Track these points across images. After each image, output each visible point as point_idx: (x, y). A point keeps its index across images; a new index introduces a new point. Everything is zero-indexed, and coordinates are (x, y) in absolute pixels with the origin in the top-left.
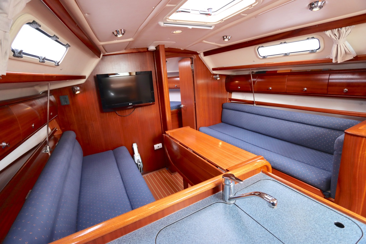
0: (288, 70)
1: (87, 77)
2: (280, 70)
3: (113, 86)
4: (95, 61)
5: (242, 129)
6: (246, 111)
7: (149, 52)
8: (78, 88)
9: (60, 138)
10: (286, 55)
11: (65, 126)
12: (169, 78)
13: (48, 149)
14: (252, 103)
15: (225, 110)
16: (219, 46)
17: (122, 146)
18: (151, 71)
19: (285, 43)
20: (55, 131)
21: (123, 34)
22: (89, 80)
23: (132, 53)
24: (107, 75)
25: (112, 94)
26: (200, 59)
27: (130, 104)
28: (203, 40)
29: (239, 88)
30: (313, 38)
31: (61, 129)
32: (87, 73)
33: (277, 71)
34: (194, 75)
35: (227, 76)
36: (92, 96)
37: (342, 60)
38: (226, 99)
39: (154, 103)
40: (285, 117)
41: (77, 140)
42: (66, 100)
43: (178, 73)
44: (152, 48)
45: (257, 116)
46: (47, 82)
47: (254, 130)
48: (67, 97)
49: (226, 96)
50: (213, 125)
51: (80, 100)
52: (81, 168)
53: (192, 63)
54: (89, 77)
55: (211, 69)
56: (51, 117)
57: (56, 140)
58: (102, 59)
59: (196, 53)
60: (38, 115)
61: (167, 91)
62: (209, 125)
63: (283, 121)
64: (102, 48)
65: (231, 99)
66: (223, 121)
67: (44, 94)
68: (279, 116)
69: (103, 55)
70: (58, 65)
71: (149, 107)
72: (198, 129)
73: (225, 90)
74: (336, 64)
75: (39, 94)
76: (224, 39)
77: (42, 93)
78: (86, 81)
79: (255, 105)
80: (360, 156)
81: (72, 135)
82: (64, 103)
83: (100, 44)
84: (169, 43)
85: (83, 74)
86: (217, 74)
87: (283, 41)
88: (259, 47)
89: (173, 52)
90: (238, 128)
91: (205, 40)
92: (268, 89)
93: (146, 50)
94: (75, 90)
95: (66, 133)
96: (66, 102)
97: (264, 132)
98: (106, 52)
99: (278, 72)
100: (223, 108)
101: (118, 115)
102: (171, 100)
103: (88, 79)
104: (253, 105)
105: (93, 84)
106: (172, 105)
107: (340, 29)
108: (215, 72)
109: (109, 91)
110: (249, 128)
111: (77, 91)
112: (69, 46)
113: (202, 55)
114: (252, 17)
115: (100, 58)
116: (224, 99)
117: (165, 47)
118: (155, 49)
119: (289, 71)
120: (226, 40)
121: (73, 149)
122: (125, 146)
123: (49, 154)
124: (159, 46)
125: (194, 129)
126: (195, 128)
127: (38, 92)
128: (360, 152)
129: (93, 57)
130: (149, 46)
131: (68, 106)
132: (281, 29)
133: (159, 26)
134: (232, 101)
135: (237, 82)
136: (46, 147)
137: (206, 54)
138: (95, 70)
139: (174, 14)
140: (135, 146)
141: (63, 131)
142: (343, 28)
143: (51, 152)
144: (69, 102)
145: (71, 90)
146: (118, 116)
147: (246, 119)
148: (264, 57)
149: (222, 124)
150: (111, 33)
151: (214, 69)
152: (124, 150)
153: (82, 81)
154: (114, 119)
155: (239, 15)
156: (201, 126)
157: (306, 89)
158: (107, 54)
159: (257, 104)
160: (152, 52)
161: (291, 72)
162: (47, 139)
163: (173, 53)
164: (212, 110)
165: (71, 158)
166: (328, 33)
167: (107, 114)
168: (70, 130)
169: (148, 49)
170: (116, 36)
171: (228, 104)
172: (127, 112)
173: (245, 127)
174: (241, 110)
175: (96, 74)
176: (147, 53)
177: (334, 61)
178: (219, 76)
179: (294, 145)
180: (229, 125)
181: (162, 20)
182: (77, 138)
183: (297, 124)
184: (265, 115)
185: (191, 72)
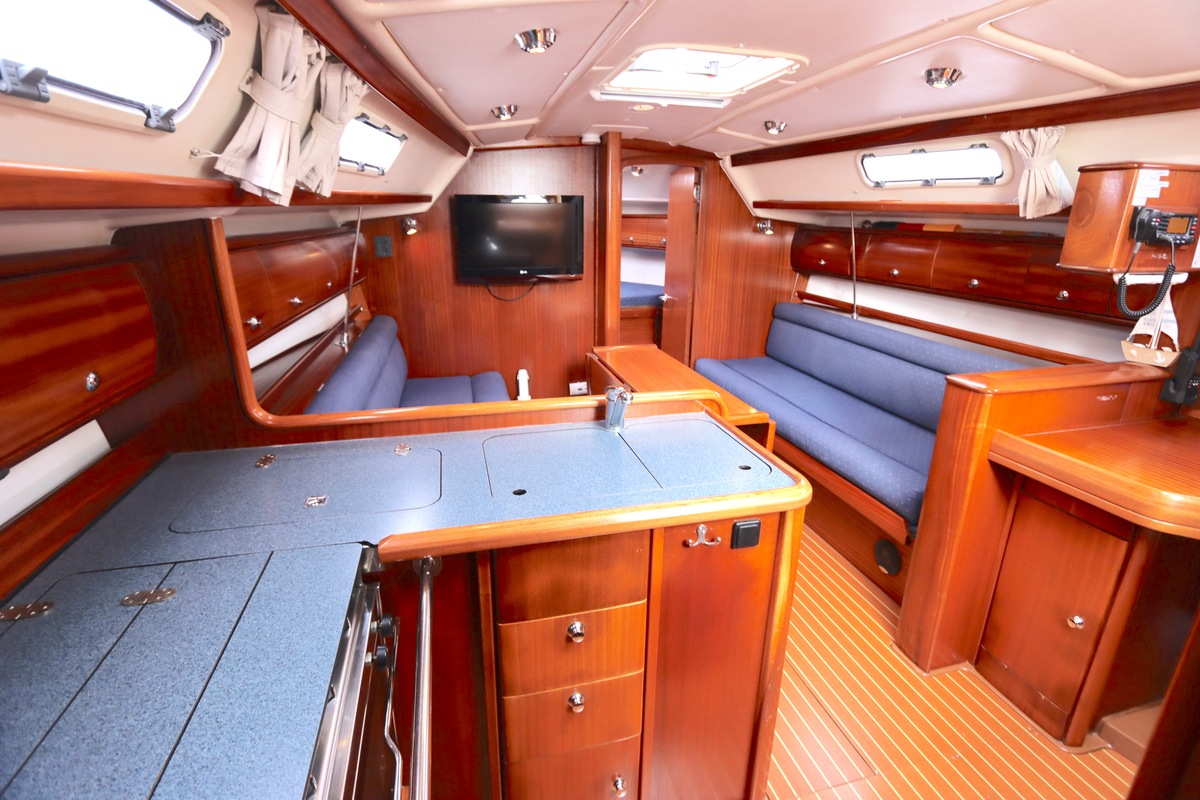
0: (950, 226)
1: (434, 200)
2: (933, 224)
3: (503, 224)
4: (456, 163)
5: (806, 377)
6: (823, 328)
7: (584, 148)
8: (414, 222)
9: (367, 327)
10: (927, 183)
11: (378, 304)
12: (624, 217)
13: (345, 340)
14: (848, 308)
15: (778, 322)
16: (765, 144)
17: (493, 369)
18: (582, 197)
19: (922, 151)
20: (358, 311)
21: (512, 114)
22: (439, 205)
23: (542, 147)
24: (495, 199)
25: (494, 247)
26: (722, 173)
27: (522, 272)
28: (717, 127)
29: (823, 263)
30: (984, 146)
31: (370, 309)
32: (436, 189)
33: (922, 225)
34: (700, 216)
35: (800, 229)
36: (441, 245)
37: (1038, 211)
38: (789, 293)
39: (579, 276)
40: (907, 354)
41: (397, 339)
42: (386, 248)
43: (663, 205)
44: (592, 138)
45: (848, 345)
46: (357, 206)
47: (835, 382)
48: (390, 239)
49: (789, 283)
50: (739, 358)
51: (414, 250)
52: (401, 390)
53: (697, 183)
54: (440, 198)
55: (751, 205)
56: (357, 277)
57: (356, 331)
58: (472, 158)
59: (711, 157)
60: (336, 267)
61: (614, 249)
62: (726, 358)
63: (903, 363)
64: (471, 137)
65: (803, 295)
66: (768, 351)
67: (345, 228)
68: (894, 349)
69: (475, 150)
70: (383, 174)
71: (568, 285)
72: (692, 365)
73: (790, 267)
74: (1024, 219)
75: (336, 228)
76: (768, 129)
77: (343, 225)
78: (432, 208)
79: (855, 315)
80: (962, 433)
81: (389, 325)
82: (381, 253)
83: (468, 129)
84: (633, 130)
85: (425, 192)
86: (767, 219)
87: (918, 146)
88: (864, 157)
89: (645, 151)
90: (798, 374)
91: (721, 125)
92: (890, 275)
93: (577, 142)
94: (406, 224)
95: (379, 318)
96: (387, 250)
97: (854, 390)
98: (482, 142)
99: (925, 229)
100: (774, 317)
101: (495, 297)
102: (624, 278)
103: (436, 202)
104: (849, 316)
105: (445, 215)
106: (625, 294)
107: (1033, 131)
108: (760, 213)
109: (488, 239)
110: (824, 378)
111: (410, 227)
112: (406, 138)
113: (726, 164)
114: (812, 87)
115: (465, 156)
116: (781, 292)
117: (623, 137)
118: (598, 140)
119: (952, 230)
120: (774, 131)
121: (390, 350)
122: (501, 373)
123: (347, 350)
124: (607, 133)
125: (680, 364)
126: (686, 359)
127: (333, 222)
128: (963, 425)
129: (452, 154)
130: (586, 131)
131: (389, 259)
132: (904, 116)
133: (590, 98)
134: (805, 301)
135: (828, 246)
136: (343, 334)
137: (739, 160)
138: (453, 184)
139: (625, 74)
140: (523, 377)
141: (373, 314)
142: (1041, 130)
143: (349, 345)
144: (392, 253)
145: (400, 223)
146: (492, 298)
147: (822, 351)
148: (878, 185)
149: (765, 359)
150: (489, 112)
151: (757, 205)
152: (496, 379)
153: (424, 207)
154: (481, 302)
155: (775, 81)
156: (704, 357)
157: (976, 282)
158: (482, 146)
159: (861, 315)
160: (595, 146)
161: (957, 231)
162: (346, 321)
163: (647, 154)
164: (741, 319)
165: (384, 364)
166: (1009, 137)
167: (469, 288)
168: (387, 314)
169: (581, 138)
170: (498, 117)
171: (791, 307)
172: (514, 291)
173: (816, 372)
174: (815, 326)
175: (455, 192)
176: (579, 148)
177: (1021, 215)
178: (772, 225)
179: (913, 428)
180: (780, 365)
181: (597, 88)
182: (400, 337)
183: (932, 373)
184: (866, 343)
185: (694, 205)
